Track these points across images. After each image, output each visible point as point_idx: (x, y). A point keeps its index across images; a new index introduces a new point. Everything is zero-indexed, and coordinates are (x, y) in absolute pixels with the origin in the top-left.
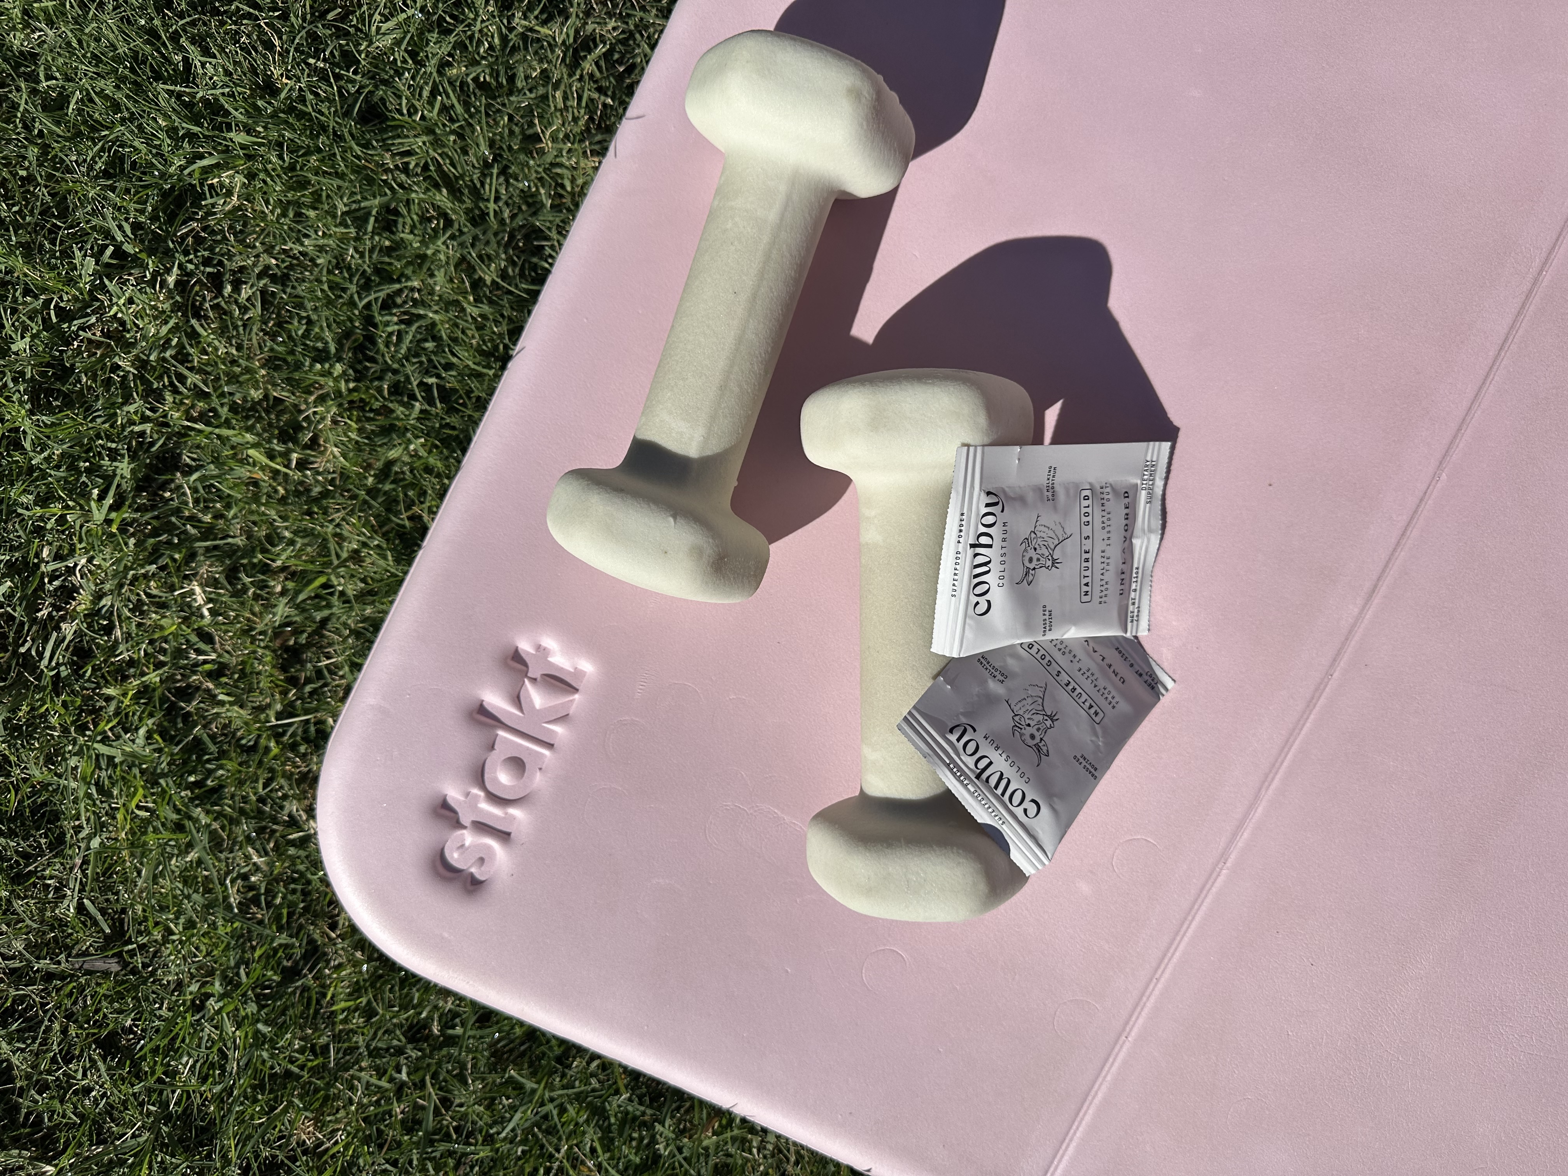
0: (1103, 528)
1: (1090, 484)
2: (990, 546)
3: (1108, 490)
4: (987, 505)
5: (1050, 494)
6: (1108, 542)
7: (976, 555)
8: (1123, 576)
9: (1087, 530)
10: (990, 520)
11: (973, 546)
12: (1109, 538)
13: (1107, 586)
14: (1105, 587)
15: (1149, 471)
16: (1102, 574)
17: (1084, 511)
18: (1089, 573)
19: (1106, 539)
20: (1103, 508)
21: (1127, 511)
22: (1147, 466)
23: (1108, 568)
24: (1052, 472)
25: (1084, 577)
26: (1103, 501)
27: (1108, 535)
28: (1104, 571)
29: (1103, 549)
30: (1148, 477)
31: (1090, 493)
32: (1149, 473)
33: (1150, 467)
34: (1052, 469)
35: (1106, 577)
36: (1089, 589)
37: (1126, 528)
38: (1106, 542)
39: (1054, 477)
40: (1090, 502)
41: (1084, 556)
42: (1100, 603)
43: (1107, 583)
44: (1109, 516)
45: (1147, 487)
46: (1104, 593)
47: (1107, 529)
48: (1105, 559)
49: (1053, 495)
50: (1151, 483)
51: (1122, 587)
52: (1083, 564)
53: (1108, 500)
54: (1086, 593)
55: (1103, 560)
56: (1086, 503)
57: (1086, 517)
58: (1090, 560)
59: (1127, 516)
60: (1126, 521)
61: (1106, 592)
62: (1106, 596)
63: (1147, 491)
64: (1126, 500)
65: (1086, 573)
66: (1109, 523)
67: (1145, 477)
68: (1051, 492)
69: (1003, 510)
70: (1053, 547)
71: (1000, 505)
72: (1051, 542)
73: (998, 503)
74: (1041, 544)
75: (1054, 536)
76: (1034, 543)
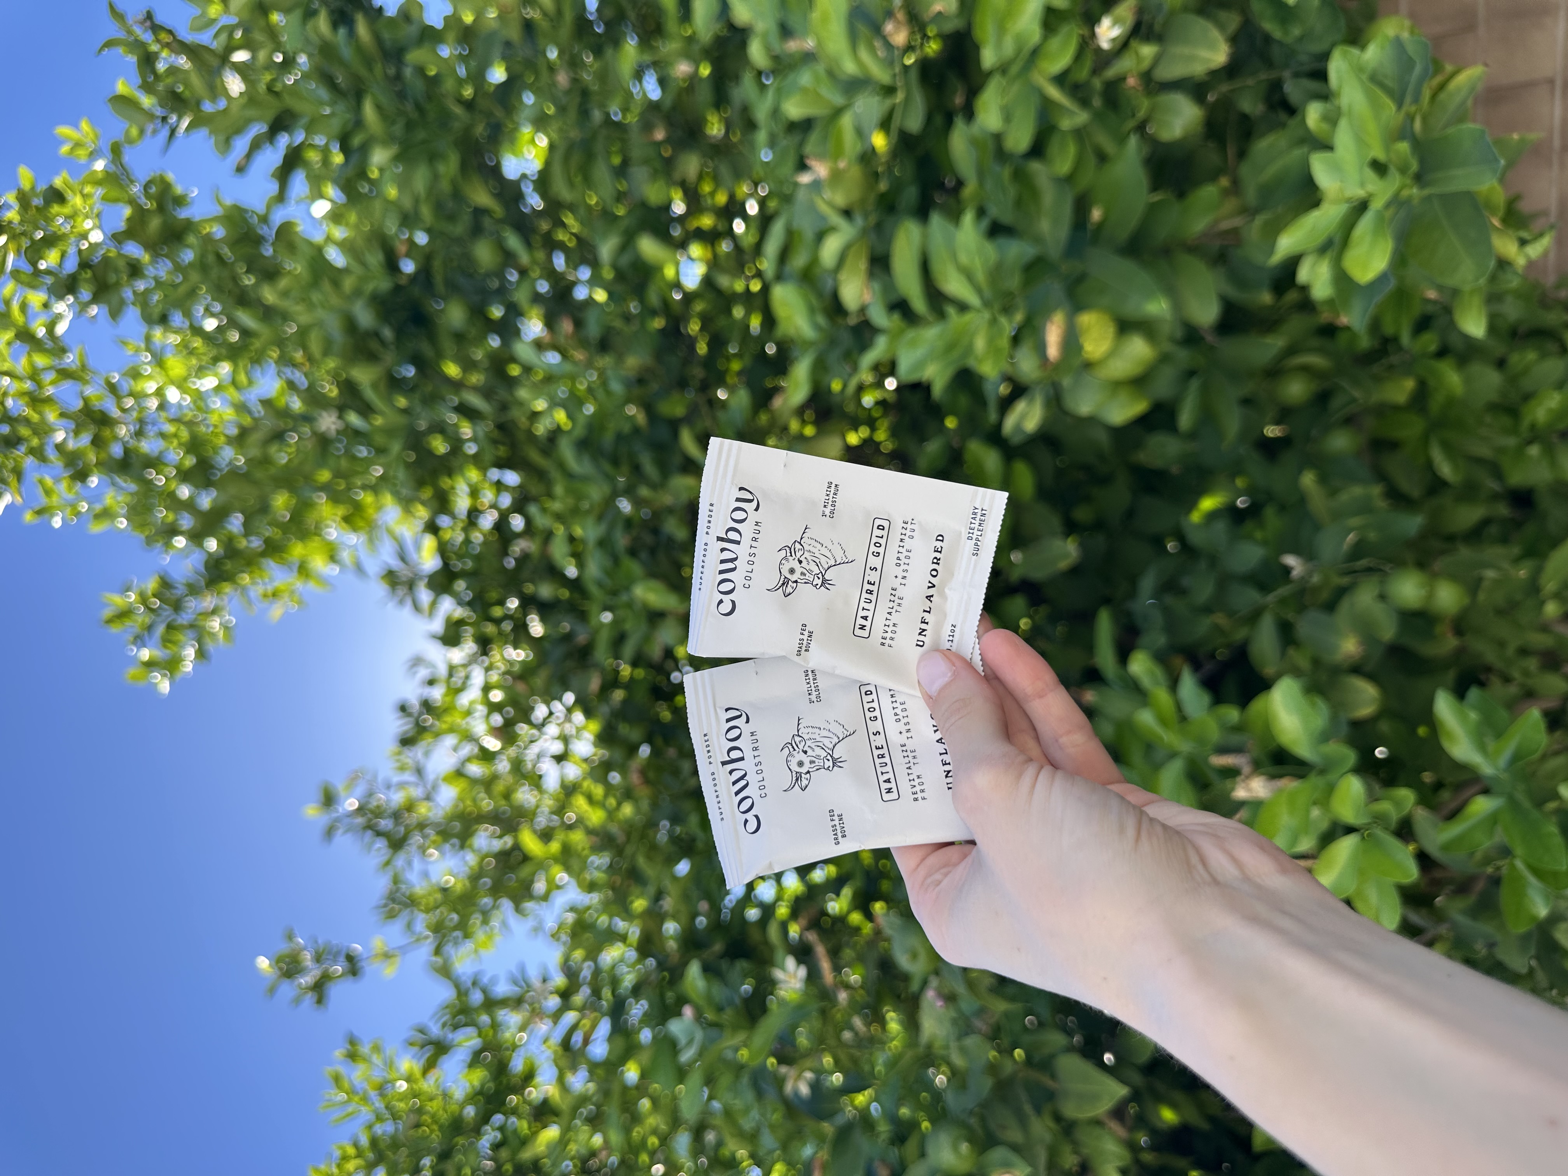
0: (898, 565)
2: (738, 543)
3: (913, 527)
4: (738, 500)
6: (903, 581)
7: (723, 550)
8: (924, 626)
9: (874, 562)
10: (739, 515)
11: (720, 539)
12: (904, 578)
13: (894, 628)
14: (891, 628)
15: (978, 519)
16: (890, 613)
17: (874, 540)
18: (871, 607)
19: (900, 577)
20: (902, 544)
21: (938, 555)
22: (975, 514)
23: (899, 609)
24: (833, 488)
25: (863, 609)
26: (903, 537)
27: (905, 574)
28: (893, 611)
29: (894, 587)
30: (976, 526)
31: (886, 524)
32: (977, 522)
33: (979, 516)
34: (833, 486)
35: (894, 618)
36: (867, 624)
37: (934, 573)
38: (899, 580)
39: (835, 494)
40: (885, 533)
41: (867, 586)
42: (883, 644)
43: (894, 625)
44: (908, 554)
45: (974, 537)
46: (889, 635)
47: (903, 567)
48: (896, 599)
49: (832, 512)
50: (979, 533)
51: (921, 638)
52: (864, 595)
53: (912, 537)
54: (862, 627)
55: (892, 598)
56: (880, 533)
57: (877, 548)
58: (875, 593)
59: (937, 561)
60: (935, 566)
61: (893, 635)
62: (892, 639)
63: (974, 541)
64: (939, 544)
65: (866, 606)
66: (907, 561)
67: (973, 526)
68: (830, 508)
69: (756, 510)
70: (826, 567)
71: (755, 503)
72: (823, 560)
73: (751, 501)
74: (809, 558)
75: (829, 555)
76: (798, 554)
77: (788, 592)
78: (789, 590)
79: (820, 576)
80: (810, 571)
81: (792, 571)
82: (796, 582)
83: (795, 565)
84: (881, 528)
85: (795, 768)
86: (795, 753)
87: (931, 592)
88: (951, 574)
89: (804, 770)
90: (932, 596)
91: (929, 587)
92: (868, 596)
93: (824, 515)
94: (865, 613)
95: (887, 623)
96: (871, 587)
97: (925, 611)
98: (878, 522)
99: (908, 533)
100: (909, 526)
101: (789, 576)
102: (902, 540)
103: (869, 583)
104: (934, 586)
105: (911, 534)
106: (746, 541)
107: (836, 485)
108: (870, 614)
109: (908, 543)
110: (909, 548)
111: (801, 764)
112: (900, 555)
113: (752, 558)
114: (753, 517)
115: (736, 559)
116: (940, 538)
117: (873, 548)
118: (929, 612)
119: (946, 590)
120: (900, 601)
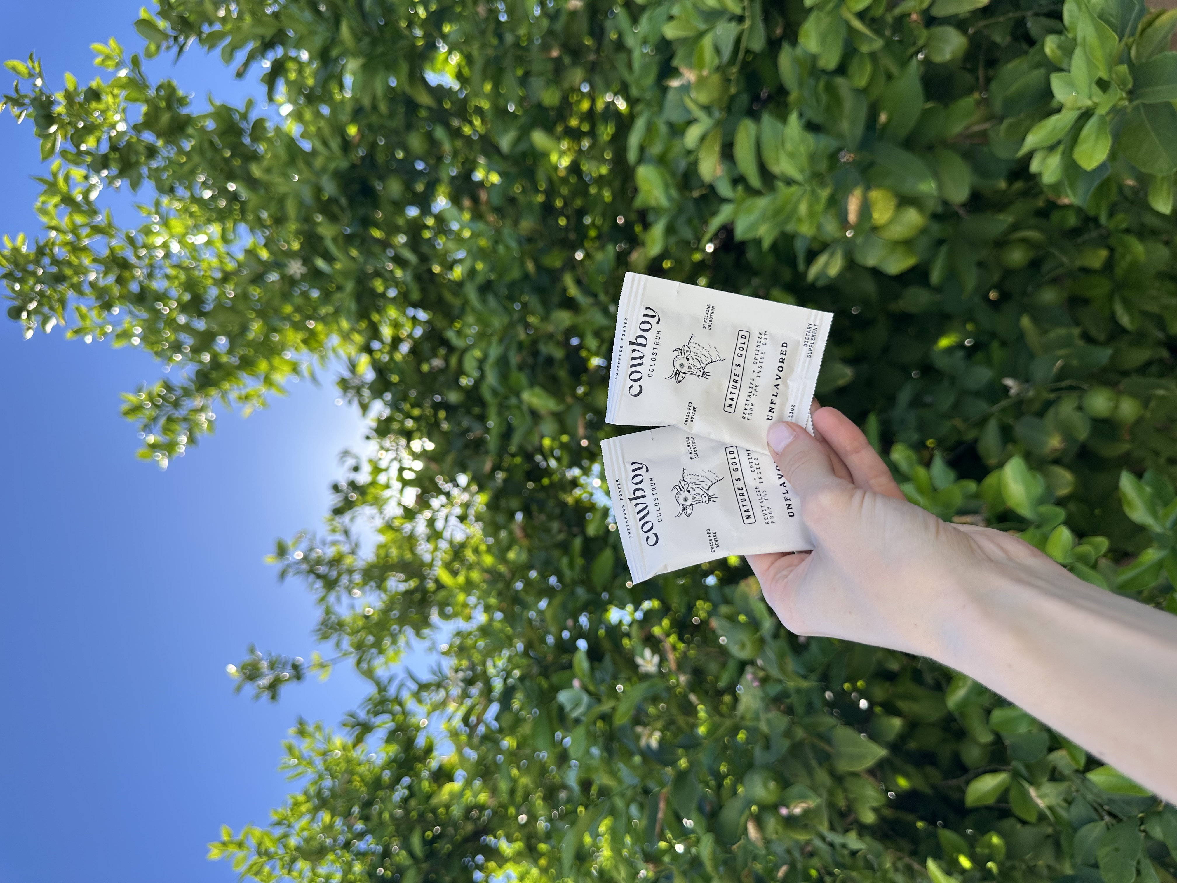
0: (755, 363)
2: (645, 345)
3: (766, 337)
4: (645, 316)
5: (707, 325)
6: (759, 374)
7: (633, 351)
8: (773, 406)
9: (739, 361)
10: (646, 326)
11: (632, 343)
12: (759, 372)
13: (752, 407)
14: (750, 407)
15: (811, 332)
16: (749, 396)
17: (739, 345)
18: (736, 391)
19: (756, 371)
20: (758, 349)
21: (783, 356)
22: (810, 328)
23: (756, 393)
24: (711, 309)
25: (731, 393)
26: (759, 344)
27: (760, 369)
28: (752, 394)
29: (753, 378)
30: (810, 337)
31: (747, 334)
32: (811, 334)
33: (812, 330)
34: (711, 307)
35: (752, 400)
36: (734, 403)
37: (780, 369)
38: (756, 373)
39: (712, 313)
40: (746, 340)
41: (733, 377)
42: (744, 418)
43: (752, 404)
44: (762, 355)
45: (809, 344)
46: (748, 412)
47: (759, 364)
48: (753, 386)
49: (710, 326)
50: (812, 342)
51: (770, 414)
52: (732, 383)
53: (765, 344)
54: (730, 406)
55: (751, 386)
56: (743, 341)
57: (741, 351)
58: (739, 382)
59: (782, 361)
60: (781, 364)
61: (751, 412)
62: (750, 414)
63: (808, 347)
64: (784, 349)
65: (733, 391)
66: (761, 360)
67: (807, 336)
68: (708, 323)
69: (658, 322)
70: (705, 363)
71: (657, 318)
72: (704, 359)
73: (654, 317)
74: (694, 357)
75: (707, 355)
76: (687, 354)
77: (679, 380)
78: (680, 379)
79: (701, 369)
80: (695, 366)
81: (682, 366)
82: (685, 373)
83: (684, 361)
84: (744, 337)
85: (682, 501)
86: (681, 492)
87: (778, 382)
88: (792, 369)
89: (688, 503)
90: (778, 385)
91: (777, 379)
92: (735, 384)
93: (704, 327)
94: (732, 396)
95: (748, 403)
96: (736, 378)
97: (773, 395)
98: (741, 333)
99: (762, 341)
100: (763, 336)
101: (680, 369)
102: (758, 346)
103: (735, 375)
104: (780, 378)
105: (765, 342)
106: (650, 344)
107: (713, 307)
108: (735, 397)
109: (762, 348)
110: (763, 352)
111: (686, 499)
112: (756, 356)
113: (654, 356)
114: (655, 327)
115: (643, 357)
116: (785, 345)
117: (738, 351)
118: (776, 396)
119: (788, 381)
120: (756, 388)
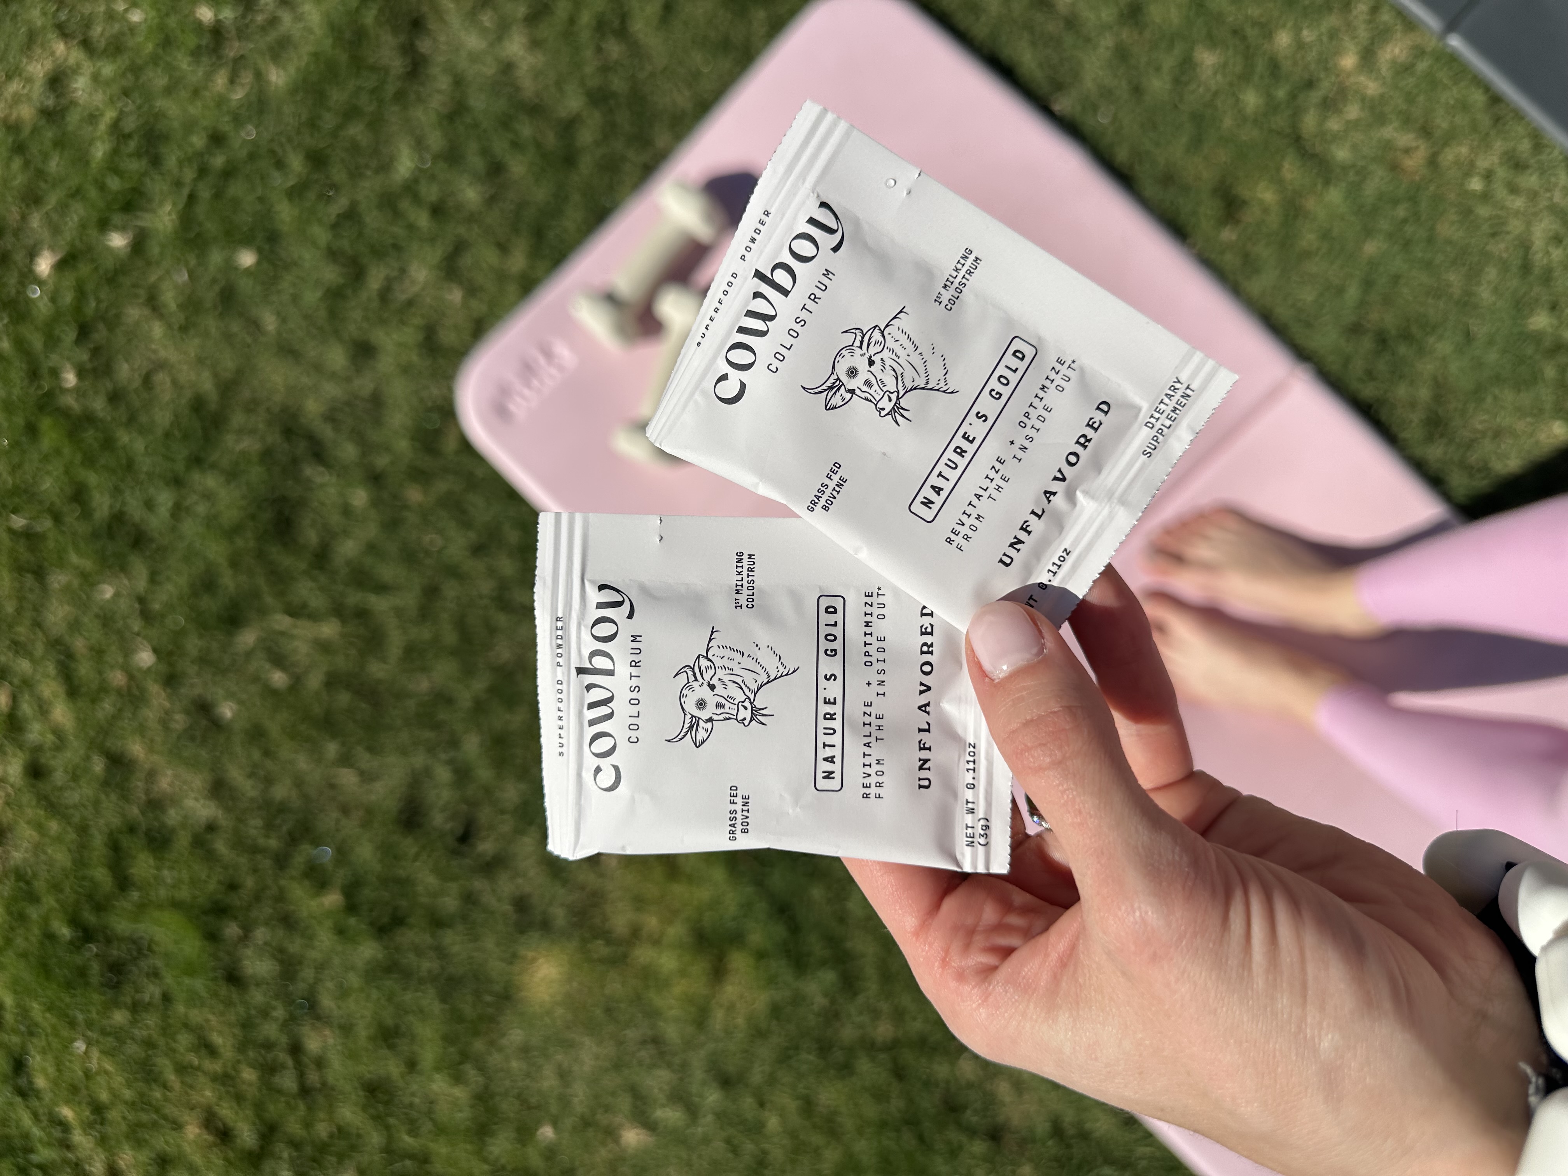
1: (1040, 338)
